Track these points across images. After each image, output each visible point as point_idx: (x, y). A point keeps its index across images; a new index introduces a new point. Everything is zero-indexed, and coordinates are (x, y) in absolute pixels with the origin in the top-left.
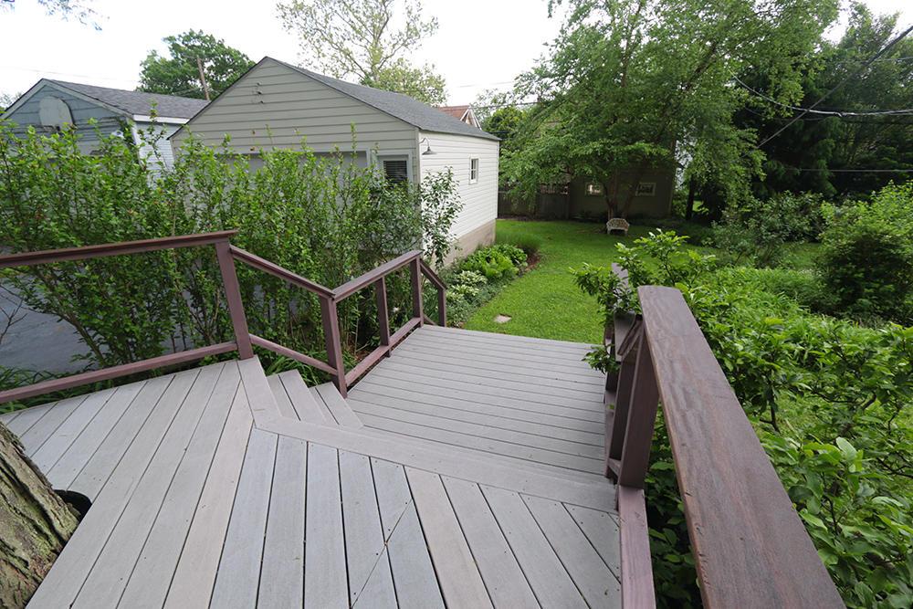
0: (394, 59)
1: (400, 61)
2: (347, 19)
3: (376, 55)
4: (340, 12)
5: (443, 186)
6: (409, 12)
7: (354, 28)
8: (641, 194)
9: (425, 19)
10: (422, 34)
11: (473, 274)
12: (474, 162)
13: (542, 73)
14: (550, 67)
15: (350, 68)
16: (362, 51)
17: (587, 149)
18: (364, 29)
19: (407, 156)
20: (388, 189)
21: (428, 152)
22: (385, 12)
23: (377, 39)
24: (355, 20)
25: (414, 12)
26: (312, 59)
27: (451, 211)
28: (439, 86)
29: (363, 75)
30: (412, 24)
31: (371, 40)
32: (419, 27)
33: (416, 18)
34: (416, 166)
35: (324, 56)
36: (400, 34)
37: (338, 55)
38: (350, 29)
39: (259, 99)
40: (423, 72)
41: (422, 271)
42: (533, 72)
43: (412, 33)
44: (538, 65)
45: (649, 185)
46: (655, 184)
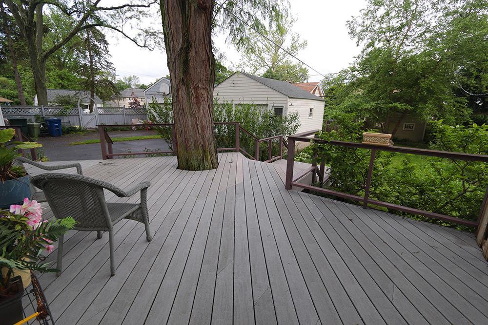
0: (284, 61)
1: (286, 62)
2: (264, 43)
3: (275, 59)
4: (261, 40)
5: (294, 117)
6: (293, 39)
7: (267, 47)
8: (406, 129)
9: (301, 41)
10: (299, 48)
11: (305, 154)
12: (311, 110)
13: (353, 70)
14: (357, 66)
15: (263, 65)
16: (269, 57)
17: (369, 106)
18: (271, 48)
19: (283, 106)
20: (275, 117)
21: (291, 105)
22: (282, 39)
23: (277, 51)
24: (267, 44)
25: (296, 39)
26: (246, 62)
27: (296, 126)
28: (304, 73)
29: (268, 68)
30: (294, 44)
31: (274, 52)
32: (297, 45)
33: (296, 41)
34: (286, 110)
35: (251, 60)
36: (288, 48)
37: (258, 59)
38: (264, 47)
39: (233, 85)
40: (297, 66)
41: (283, 142)
42: (349, 69)
43: (294, 48)
44: (352, 66)
45: (411, 124)
46: (414, 124)
